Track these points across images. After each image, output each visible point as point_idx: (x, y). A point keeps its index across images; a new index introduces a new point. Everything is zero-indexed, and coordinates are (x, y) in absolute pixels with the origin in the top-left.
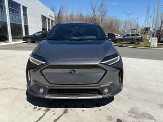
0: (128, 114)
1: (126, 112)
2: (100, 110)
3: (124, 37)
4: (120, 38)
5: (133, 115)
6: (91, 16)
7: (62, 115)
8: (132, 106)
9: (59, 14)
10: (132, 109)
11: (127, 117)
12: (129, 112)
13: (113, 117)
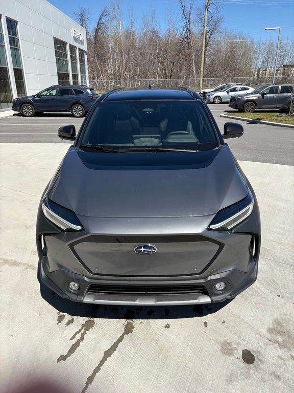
0: (268, 335)
1: (264, 331)
2: (206, 325)
3: (263, 94)
4: (254, 97)
5: (280, 339)
6: (178, 34)
7: (121, 339)
8: (277, 315)
9: (97, 31)
10: (277, 322)
11: (266, 345)
12: (270, 331)
13: (234, 345)
